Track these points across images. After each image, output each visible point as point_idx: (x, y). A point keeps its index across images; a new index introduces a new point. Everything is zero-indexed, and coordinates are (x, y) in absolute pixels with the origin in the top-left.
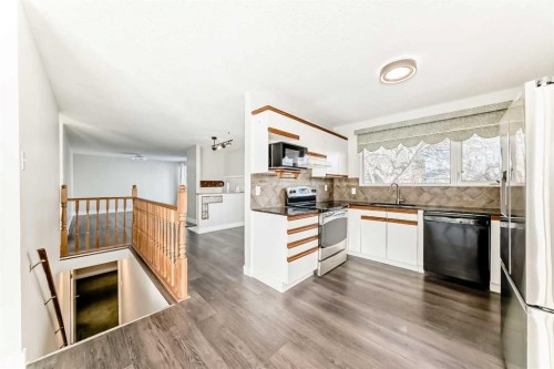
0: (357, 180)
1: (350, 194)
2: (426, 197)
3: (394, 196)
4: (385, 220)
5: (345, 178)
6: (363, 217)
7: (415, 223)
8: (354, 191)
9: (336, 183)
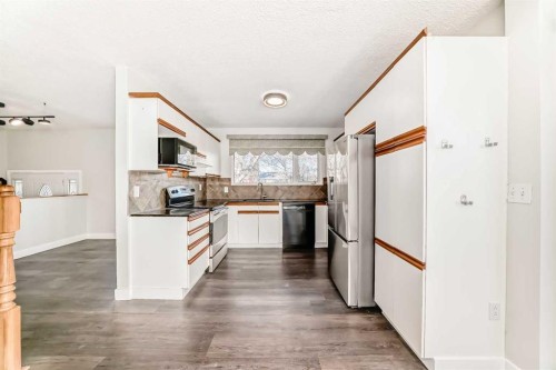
0: (229, 180)
1: (222, 193)
2: (280, 193)
3: (259, 193)
4: (257, 212)
5: (218, 178)
6: (239, 212)
7: (277, 212)
8: (226, 190)
9: (209, 182)
